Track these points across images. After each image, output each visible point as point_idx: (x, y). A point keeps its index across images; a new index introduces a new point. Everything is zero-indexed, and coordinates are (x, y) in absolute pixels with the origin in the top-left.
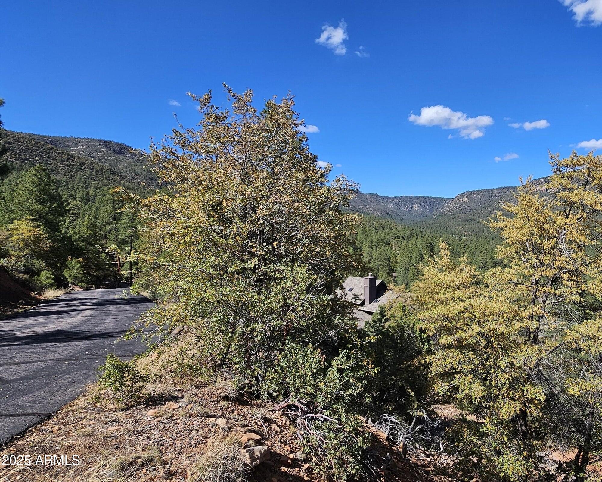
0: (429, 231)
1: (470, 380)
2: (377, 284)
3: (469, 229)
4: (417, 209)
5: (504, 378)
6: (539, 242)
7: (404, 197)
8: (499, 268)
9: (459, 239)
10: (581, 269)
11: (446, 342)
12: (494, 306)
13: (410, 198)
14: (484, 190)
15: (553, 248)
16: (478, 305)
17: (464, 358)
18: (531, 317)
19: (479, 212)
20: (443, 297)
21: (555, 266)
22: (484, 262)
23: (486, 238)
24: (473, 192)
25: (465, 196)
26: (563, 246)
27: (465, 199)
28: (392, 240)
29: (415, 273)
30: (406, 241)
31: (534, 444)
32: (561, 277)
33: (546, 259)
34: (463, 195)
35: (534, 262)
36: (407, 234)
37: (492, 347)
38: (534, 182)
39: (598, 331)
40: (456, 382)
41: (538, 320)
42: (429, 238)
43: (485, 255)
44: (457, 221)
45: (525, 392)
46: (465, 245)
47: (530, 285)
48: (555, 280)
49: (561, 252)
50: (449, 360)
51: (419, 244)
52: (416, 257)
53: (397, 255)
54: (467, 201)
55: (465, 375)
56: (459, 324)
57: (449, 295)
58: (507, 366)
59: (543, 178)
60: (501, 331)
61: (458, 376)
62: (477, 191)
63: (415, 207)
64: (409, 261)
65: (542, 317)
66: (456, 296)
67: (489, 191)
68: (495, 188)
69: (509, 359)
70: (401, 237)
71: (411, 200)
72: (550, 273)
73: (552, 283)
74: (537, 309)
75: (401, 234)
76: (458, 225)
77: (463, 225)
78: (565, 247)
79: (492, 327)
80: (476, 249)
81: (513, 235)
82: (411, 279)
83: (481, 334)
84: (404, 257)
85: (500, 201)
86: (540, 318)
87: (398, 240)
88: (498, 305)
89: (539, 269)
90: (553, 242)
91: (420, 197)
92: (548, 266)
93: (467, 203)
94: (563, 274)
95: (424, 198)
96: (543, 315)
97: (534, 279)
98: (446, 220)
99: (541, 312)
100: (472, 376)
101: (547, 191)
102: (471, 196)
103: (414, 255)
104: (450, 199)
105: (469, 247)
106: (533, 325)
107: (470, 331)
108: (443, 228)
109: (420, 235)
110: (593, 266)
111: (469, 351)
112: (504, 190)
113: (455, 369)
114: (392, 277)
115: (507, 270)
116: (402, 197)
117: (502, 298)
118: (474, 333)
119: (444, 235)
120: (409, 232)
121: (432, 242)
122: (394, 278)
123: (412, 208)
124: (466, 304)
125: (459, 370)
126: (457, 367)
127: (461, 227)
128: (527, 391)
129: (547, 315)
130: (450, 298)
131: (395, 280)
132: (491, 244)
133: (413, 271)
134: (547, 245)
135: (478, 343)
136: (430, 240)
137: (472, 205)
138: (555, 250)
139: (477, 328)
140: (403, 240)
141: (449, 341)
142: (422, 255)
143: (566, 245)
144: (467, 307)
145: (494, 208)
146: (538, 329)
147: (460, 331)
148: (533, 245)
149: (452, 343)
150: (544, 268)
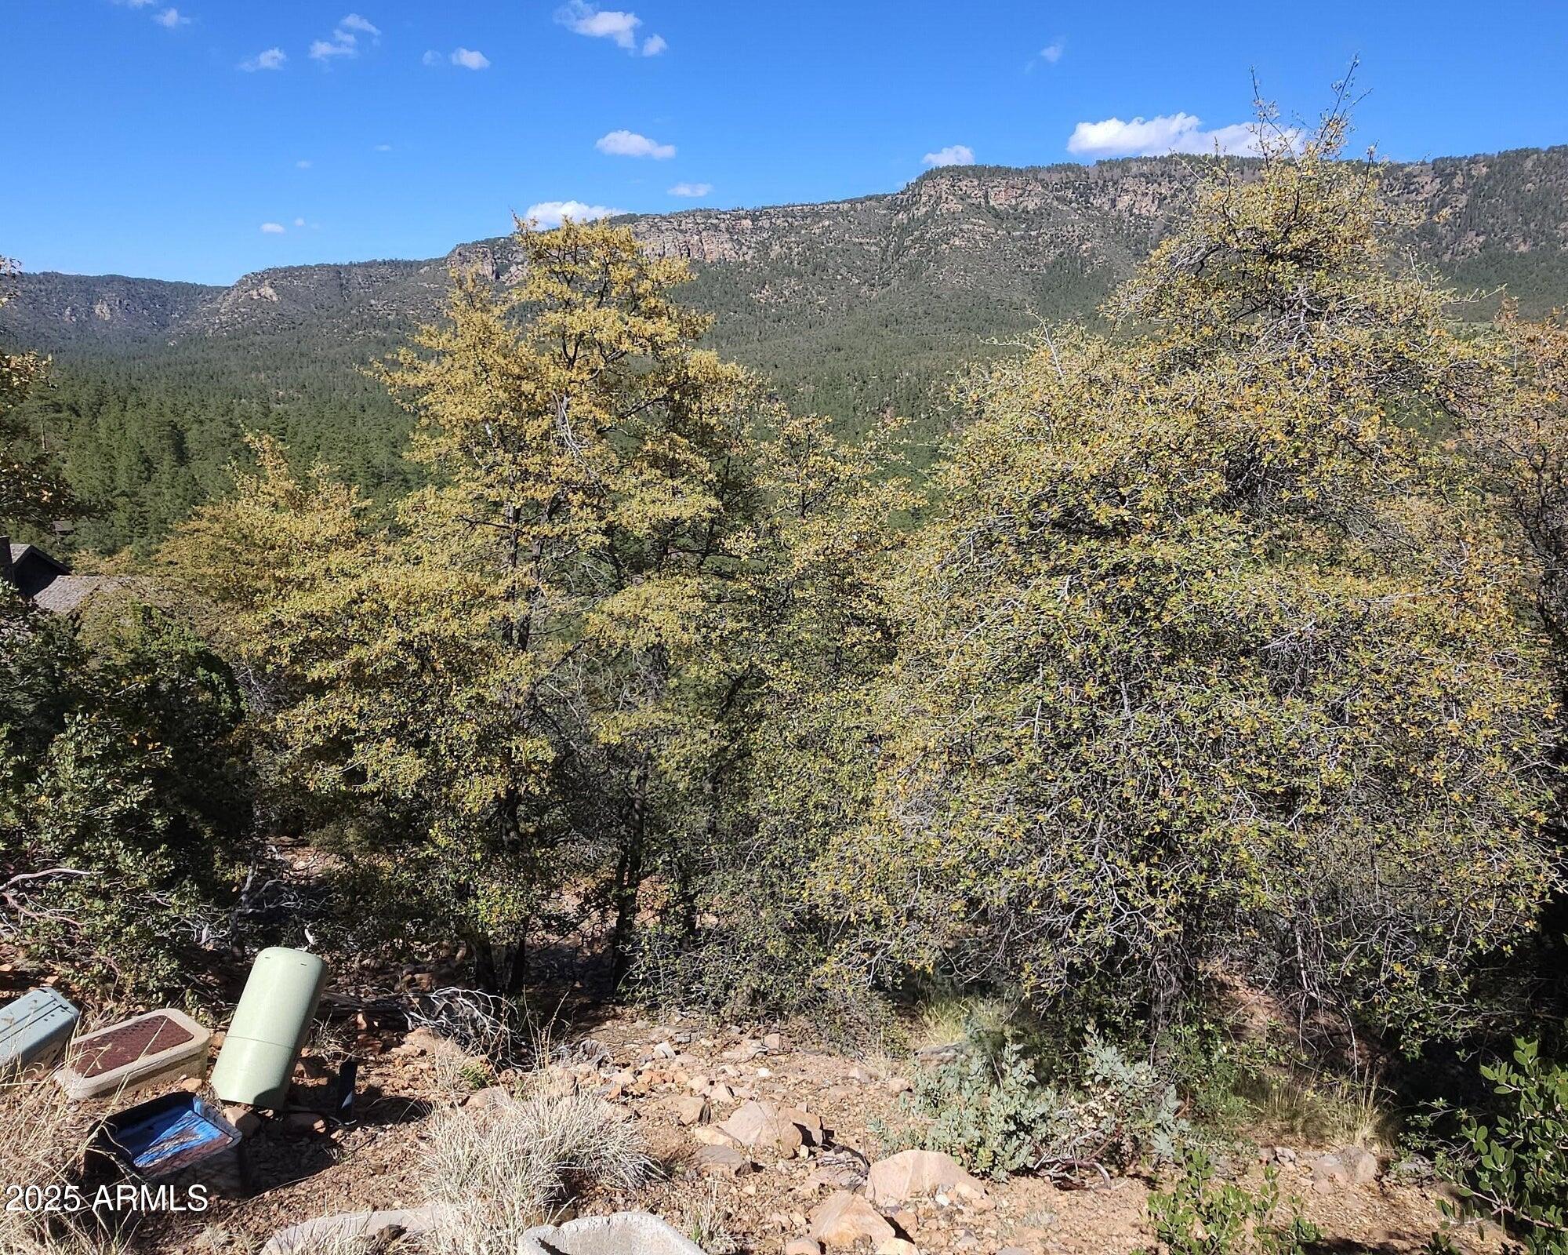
0: (162, 386)
1: (391, 749)
2: (15, 559)
3: (290, 381)
4: (108, 317)
5: (467, 732)
6: (515, 423)
7: (57, 275)
8: (430, 490)
9: (261, 409)
10: (606, 480)
11: (323, 675)
12: (426, 579)
13: (80, 280)
14: (323, 266)
15: (546, 436)
16: (392, 581)
17: (369, 704)
18: (510, 595)
19: (315, 331)
20: (300, 573)
21: (554, 478)
22: (346, 475)
23: (343, 407)
24: (289, 272)
25: (267, 282)
26: (566, 432)
27: (269, 291)
28: (35, 416)
29: (136, 515)
30: (84, 420)
31: (538, 855)
32: (568, 502)
33: (533, 462)
34: (259, 279)
35: (507, 470)
36: (85, 397)
37: (434, 670)
38: (463, 252)
39: (644, 607)
40: (357, 760)
41: (527, 600)
42: (166, 410)
43: (345, 454)
44: (249, 357)
45: (514, 750)
46: (284, 428)
47: (502, 523)
48: (557, 507)
49: (562, 445)
50: (336, 714)
51: (133, 430)
52: (130, 468)
53: (60, 464)
54: (275, 299)
55: (379, 742)
56: (352, 631)
57: (314, 566)
58: (470, 706)
59: (487, 241)
60: (450, 633)
61: (361, 745)
62: (300, 267)
63: (101, 310)
64: (108, 482)
65: (534, 593)
66: (333, 567)
67: (337, 270)
68: (355, 261)
69: (474, 690)
70: (65, 408)
71: (83, 287)
72: (544, 494)
73: (550, 516)
74: (522, 574)
75: (64, 397)
76: (253, 368)
77: (269, 368)
78: (569, 435)
79: (427, 627)
80: (319, 438)
81: (452, 409)
82: (125, 536)
83: (405, 645)
84: (89, 471)
85: (373, 302)
86: (531, 594)
87: (58, 415)
88: (438, 576)
89: (519, 486)
90: (545, 423)
91: (113, 278)
92: (539, 477)
93: (273, 302)
94: (570, 495)
95: (127, 281)
96: (537, 589)
97: (508, 510)
98: (213, 354)
99: (530, 581)
100: (394, 740)
101: (498, 277)
102: (284, 283)
103: (122, 464)
104: (218, 290)
105: (296, 434)
106: (516, 611)
107: (379, 642)
108: (205, 379)
109: (132, 400)
110: (628, 473)
111: (380, 689)
112: (383, 270)
113: (353, 731)
114: (52, 533)
115: (448, 492)
116: (48, 277)
117: (445, 559)
118: (389, 645)
119: (212, 400)
120: (92, 392)
121: (176, 419)
122: (59, 536)
123: (90, 312)
124: (363, 583)
125: (362, 733)
126: (356, 726)
127: (262, 376)
128: (518, 748)
129: (544, 588)
130: (320, 574)
131: (67, 541)
132: (359, 423)
133: (128, 510)
134: (533, 429)
135: (401, 666)
136: (171, 416)
137: (291, 309)
138: (551, 441)
139: (394, 635)
140: (74, 417)
141: (331, 670)
142: (147, 460)
143: (572, 429)
144: (365, 589)
145: (359, 321)
146: (527, 618)
147: (356, 647)
148: (500, 430)
149: (338, 674)
150: (531, 483)
